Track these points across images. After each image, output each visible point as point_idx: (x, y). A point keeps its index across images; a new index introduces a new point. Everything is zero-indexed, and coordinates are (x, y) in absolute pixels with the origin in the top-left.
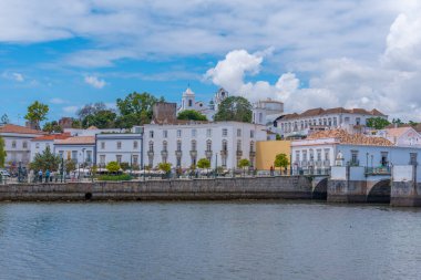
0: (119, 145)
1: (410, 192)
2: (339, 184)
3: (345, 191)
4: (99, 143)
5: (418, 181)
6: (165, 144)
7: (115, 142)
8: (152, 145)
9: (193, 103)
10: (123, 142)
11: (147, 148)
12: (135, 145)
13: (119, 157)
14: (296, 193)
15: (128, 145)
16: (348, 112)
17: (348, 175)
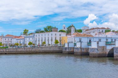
0: (29, 39)
1: (80, 50)
2: (66, 48)
3: (67, 50)
4: (25, 38)
6: (39, 38)
7: (28, 38)
8: (36, 38)
9: (65, 28)
10: (30, 38)
11: (35, 40)
12: (33, 38)
15: (31, 39)
17: (68, 46)
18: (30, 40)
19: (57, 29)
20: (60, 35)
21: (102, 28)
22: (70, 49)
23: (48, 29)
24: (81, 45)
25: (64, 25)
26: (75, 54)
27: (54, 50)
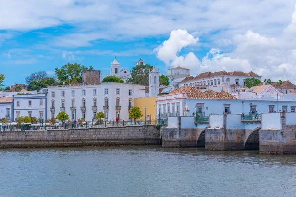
0: (30, 103)
2: (172, 132)
3: (177, 137)
4: (15, 102)
5: (228, 128)
6: (63, 101)
7: (27, 101)
8: (53, 102)
9: (119, 71)
10: (33, 101)
11: (50, 105)
12: (42, 102)
13: (30, 112)
14: (145, 140)
15: (36, 103)
16: (229, 74)
17: (179, 124)
18: (33, 107)
19: (99, 72)
20: (130, 93)
21: (236, 74)
22: (183, 133)
23: (69, 72)
24: (225, 121)
25: (115, 62)
26: (207, 147)
27: (132, 136)
